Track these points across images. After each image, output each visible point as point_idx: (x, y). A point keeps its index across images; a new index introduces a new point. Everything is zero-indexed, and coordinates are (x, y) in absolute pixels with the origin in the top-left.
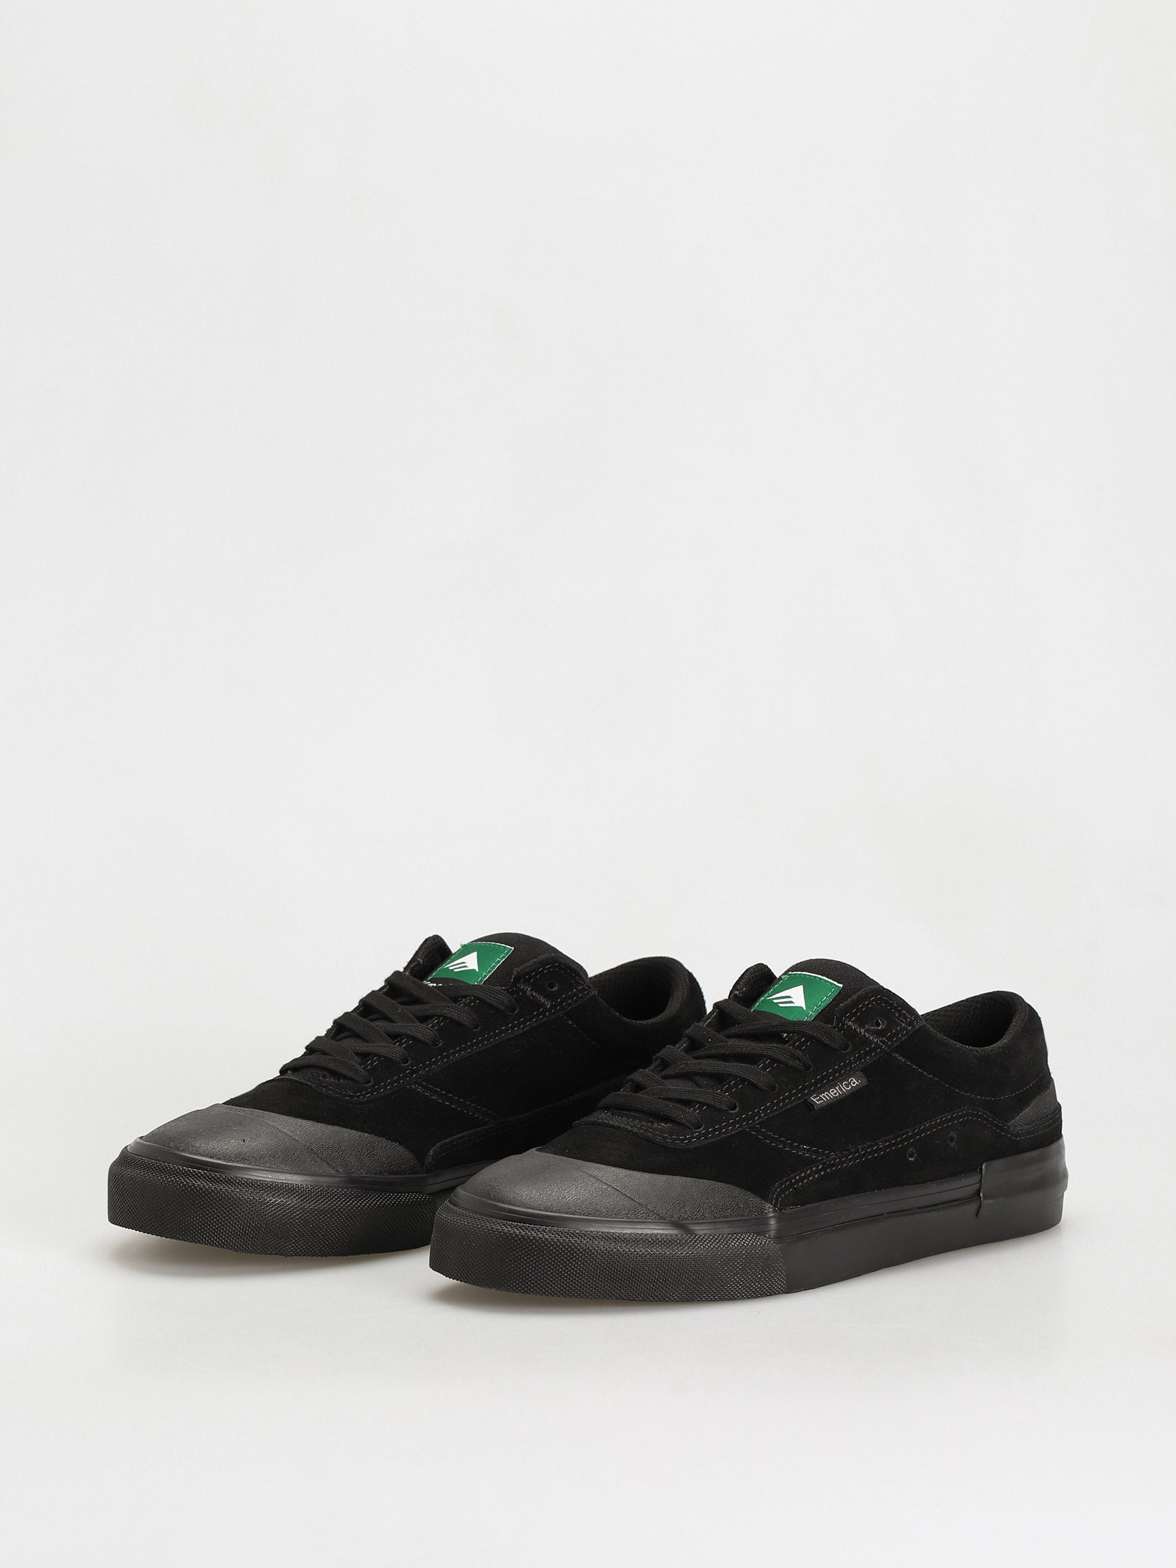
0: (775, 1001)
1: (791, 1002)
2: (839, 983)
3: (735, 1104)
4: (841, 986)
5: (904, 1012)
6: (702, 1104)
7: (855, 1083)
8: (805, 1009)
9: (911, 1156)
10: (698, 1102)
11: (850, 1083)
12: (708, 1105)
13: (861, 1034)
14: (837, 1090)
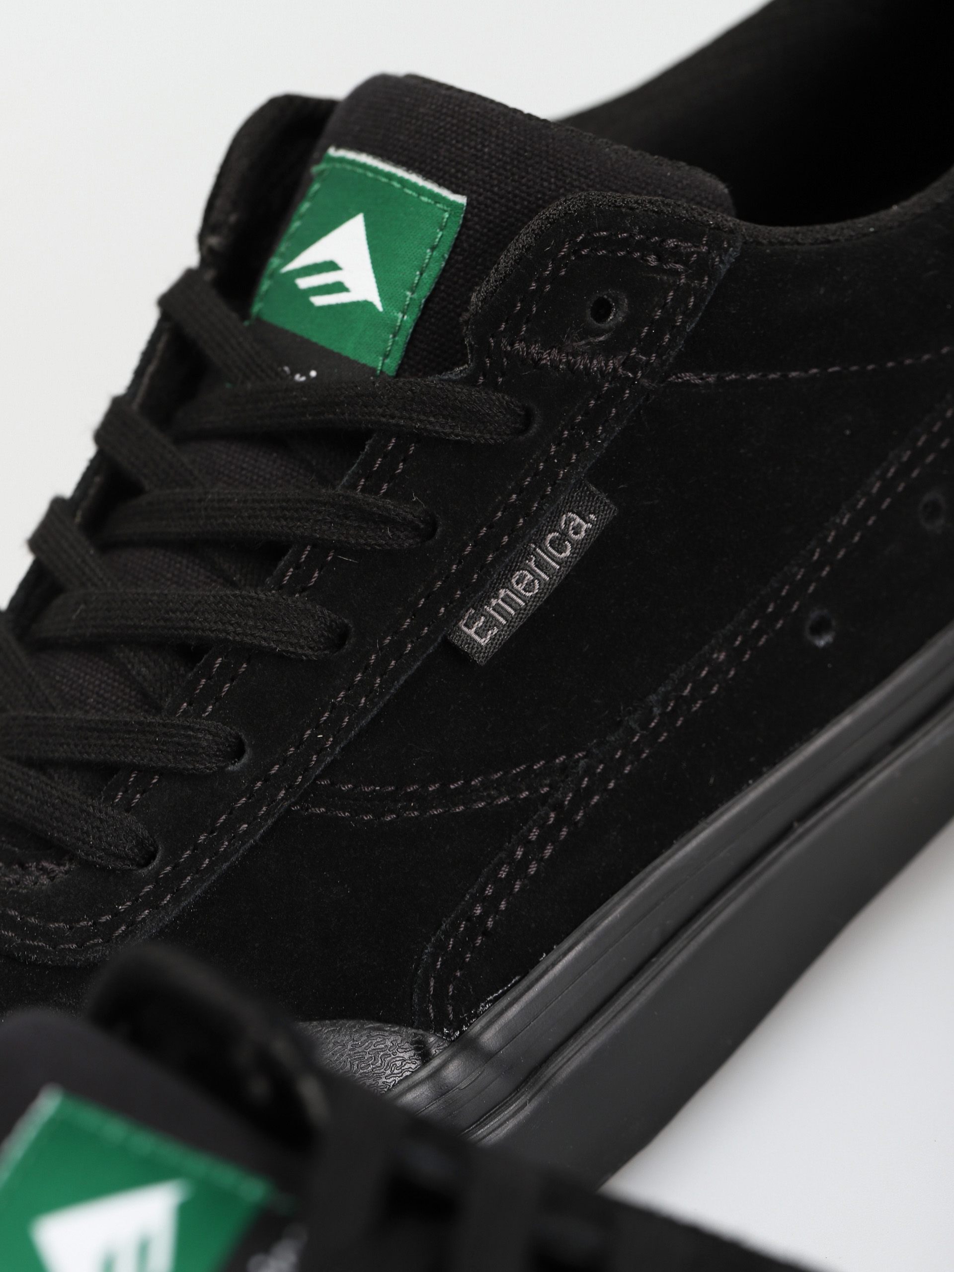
0: (304, 283)
1: (339, 287)
2: (455, 192)
3: (238, 738)
4: (462, 200)
5: (671, 243)
6: (146, 772)
7: (579, 526)
8: (379, 306)
9: (819, 628)
10: (132, 767)
11: (564, 534)
12: (163, 773)
13: (557, 368)
14: (532, 572)
